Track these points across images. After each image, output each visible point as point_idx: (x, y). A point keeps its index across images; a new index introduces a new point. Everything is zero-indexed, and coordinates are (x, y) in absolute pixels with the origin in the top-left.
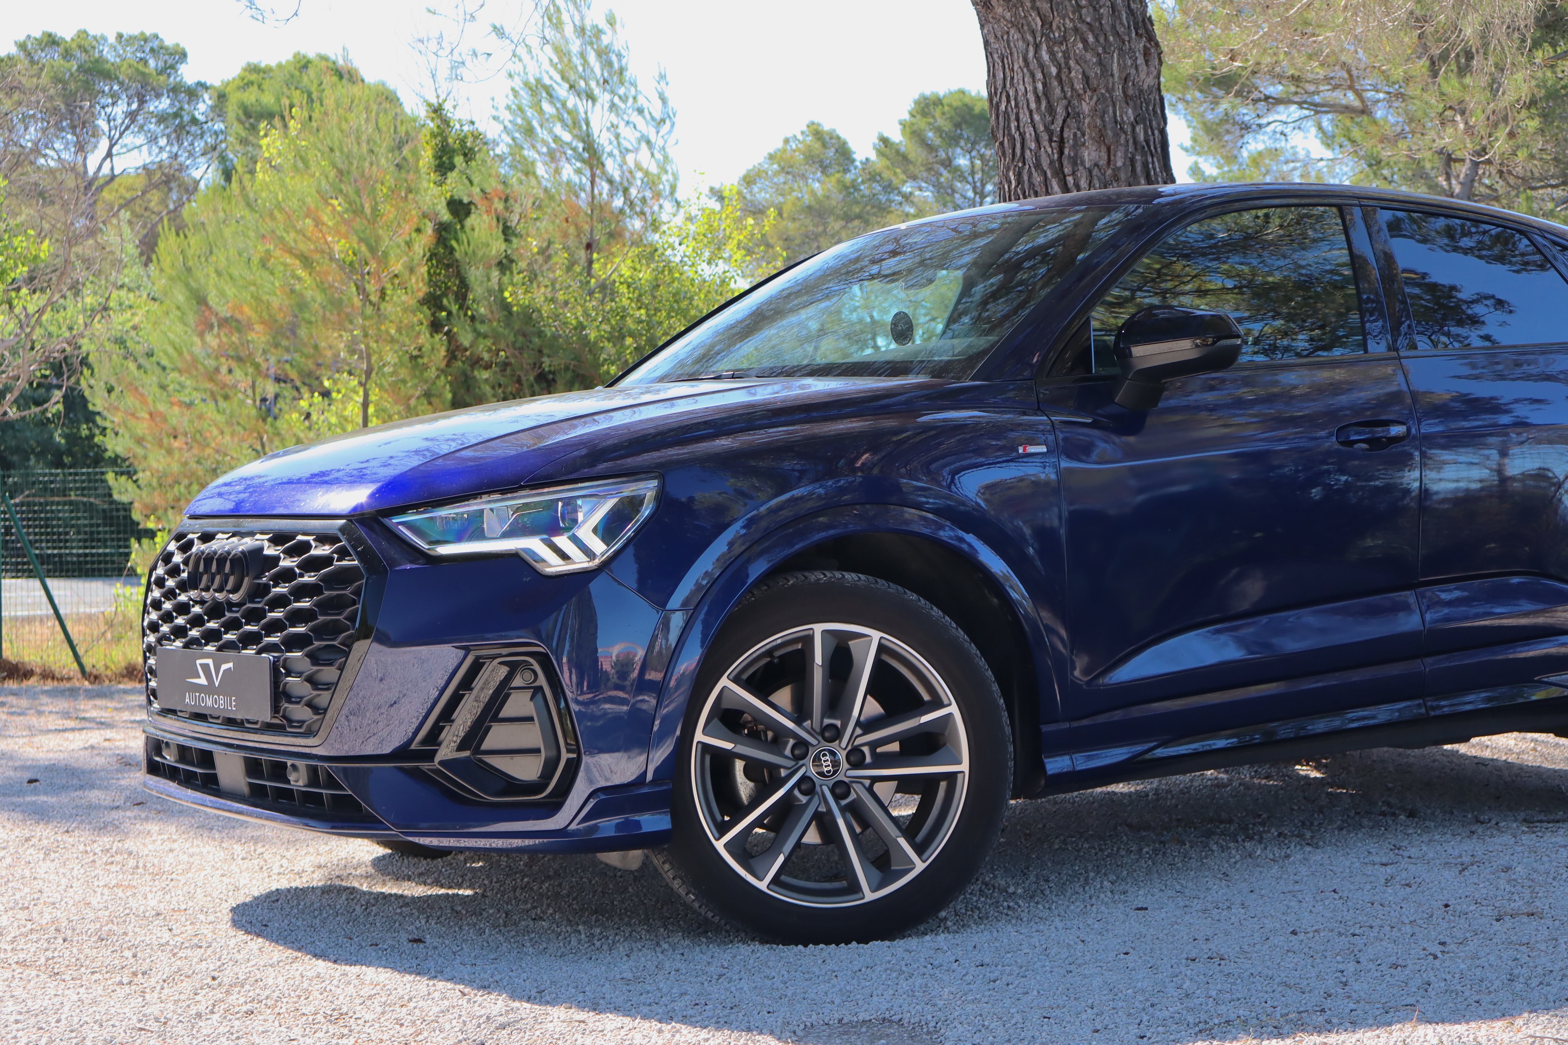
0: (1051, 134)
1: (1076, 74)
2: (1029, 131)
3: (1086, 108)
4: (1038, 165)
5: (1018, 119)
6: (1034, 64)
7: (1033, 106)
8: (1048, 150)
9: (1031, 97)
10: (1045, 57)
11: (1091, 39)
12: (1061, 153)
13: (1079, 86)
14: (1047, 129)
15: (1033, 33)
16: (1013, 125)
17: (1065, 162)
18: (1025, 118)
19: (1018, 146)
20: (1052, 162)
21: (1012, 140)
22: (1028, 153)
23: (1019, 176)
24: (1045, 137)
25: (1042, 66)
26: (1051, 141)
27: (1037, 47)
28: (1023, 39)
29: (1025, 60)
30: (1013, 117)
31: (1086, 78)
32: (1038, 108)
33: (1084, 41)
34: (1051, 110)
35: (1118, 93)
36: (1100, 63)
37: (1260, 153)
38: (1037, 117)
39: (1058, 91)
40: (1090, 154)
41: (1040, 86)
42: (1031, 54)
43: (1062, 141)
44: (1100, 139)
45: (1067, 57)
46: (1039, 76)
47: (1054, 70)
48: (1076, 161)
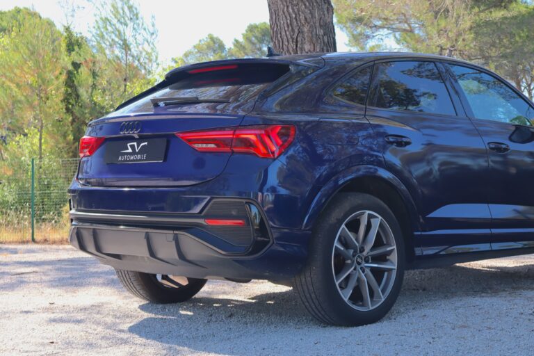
0: (293, 39)
1: (302, 17)
2: (285, 38)
3: (305, 30)
4: (288, 51)
5: (281, 33)
6: (287, 13)
7: (286, 29)
8: (292, 45)
9: (285, 25)
10: (291, 10)
11: (307, 4)
12: (297, 46)
13: (303, 22)
14: (291, 37)
16: (279, 36)
17: (298, 50)
18: (283, 33)
19: (281, 44)
20: (293, 50)
21: (279, 41)
22: (284, 46)
24: (291, 40)
25: (289, 14)
26: (293, 42)
27: (288, 7)
28: (283, 4)
29: (283, 11)
30: (279, 33)
31: (306, 19)
32: (288, 30)
33: (305, 5)
34: (293, 30)
35: (317, 24)
36: (311, 13)
37: (373, 46)
38: (288, 33)
39: (295, 23)
40: (307, 47)
41: (289, 21)
42: (285, 10)
43: (297, 42)
44: (311, 41)
45: (298, 11)
46: (288, 17)
47: (294, 16)
48: (302, 49)
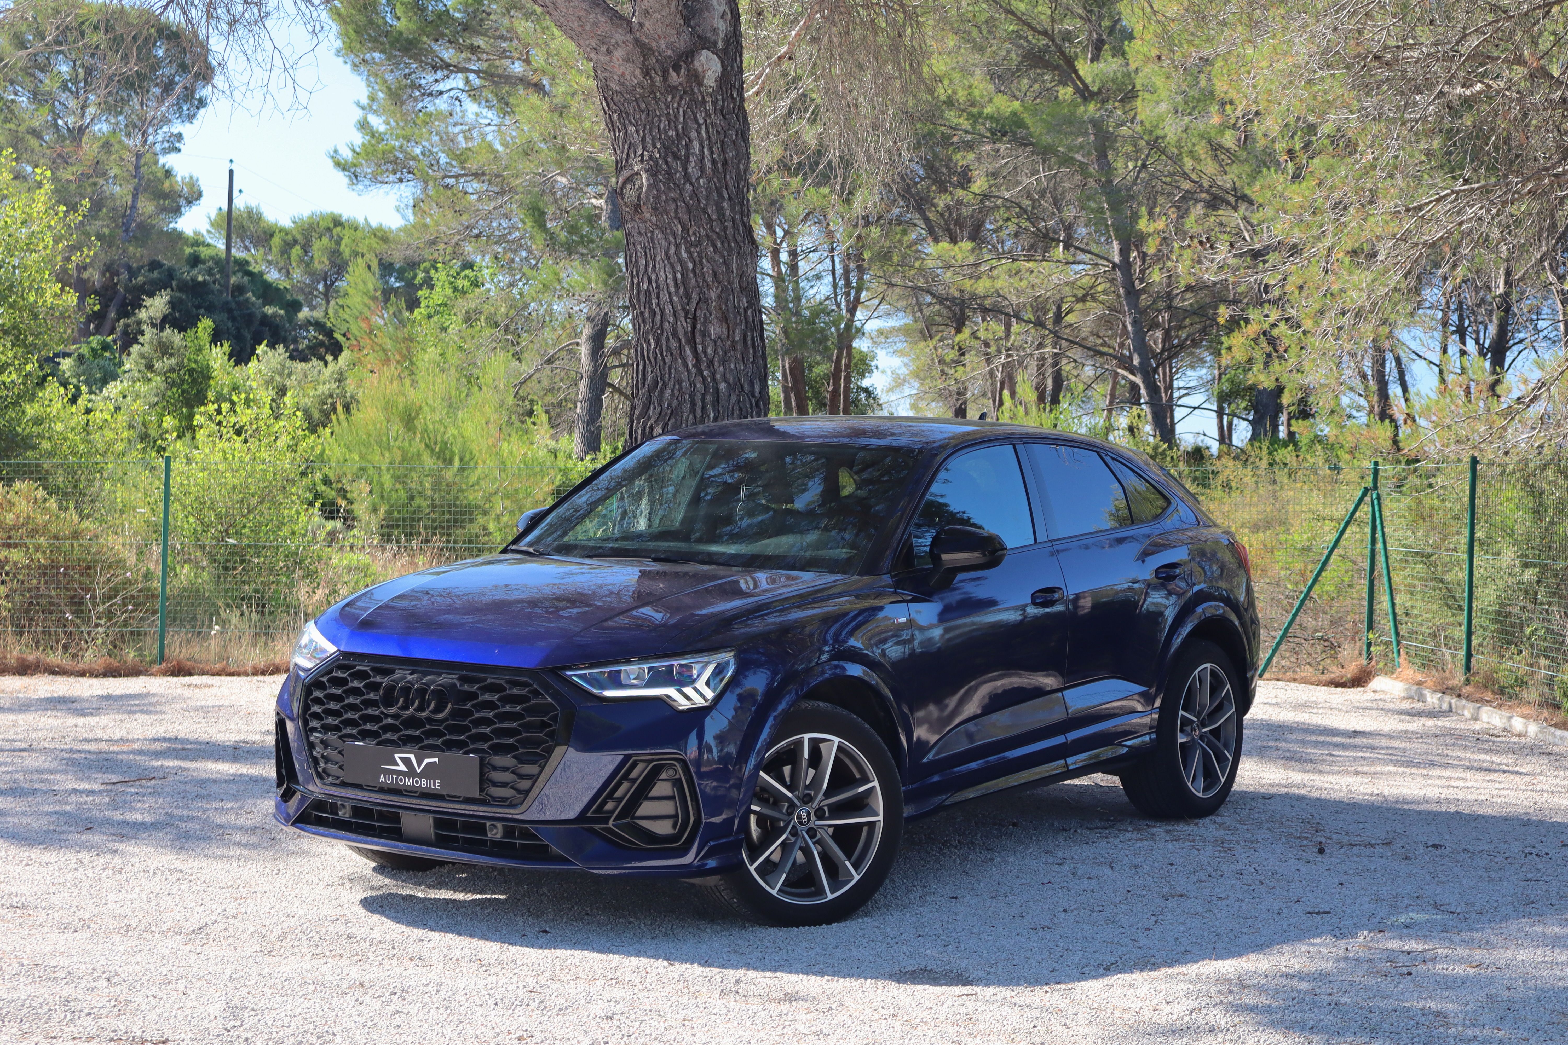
0: (686, 313)
1: (707, 269)
2: (668, 309)
3: (713, 295)
4: (675, 334)
5: (658, 297)
6: (674, 259)
7: (672, 289)
8: (684, 325)
9: (670, 282)
10: (684, 255)
11: (719, 245)
12: (694, 327)
13: (709, 279)
14: (683, 308)
15: (674, 236)
16: (654, 302)
17: (697, 335)
18: (665, 298)
19: (658, 318)
20: (686, 333)
21: (653, 313)
22: (666, 325)
23: (658, 341)
24: (681, 315)
25: (680, 260)
26: (686, 317)
27: (678, 246)
28: (666, 237)
29: (667, 254)
30: (654, 296)
31: (715, 273)
32: (677, 292)
33: (714, 246)
34: (688, 295)
35: (736, 285)
36: (725, 263)
38: (675, 299)
39: (693, 281)
40: (715, 329)
41: (679, 276)
42: (672, 251)
43: (695, 318)
44: (724, 318)
45: (701, 258)
46: (679, 268)
47: (691, 266)
48: (705, 334)
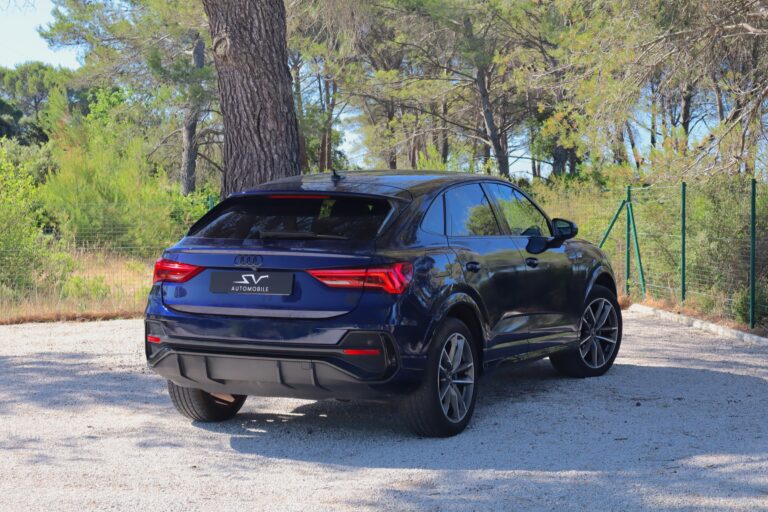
0: (254, 116)
1: (265, 91)
2: (244, 115)
3: (269, 106)
4: (248, 128)
5: (238, 108)
6: (246, 87)
7: (246, 103)
8: (253, 123)
9: (244, 99)
10: (252, 83)
11: (271, 77)
12: (258, 124)
13: (266, 97)
14: (252, 114)
15: (246, 73)
16: (236, 110)
17: (261, 128)
18: (242, 108)
19: (238, 119)
20: (254, 127)
21: (235, 117)
22: (243, 123)
23: (238, 132)
24: (251, 117)
25: (250, 87)
26: (254, 119)
27: (248, 79)
28: (241, 74)
29: (243, 85)
30: (235, 107)
31: (269, 93)
32: (248, 105)
33: (269, 79)
34: (254, 106)
35: (281, 100)
36: (274, 87)
38: (248, 109)
39: (257, 99)
40: (270, 125)
41: (249, 96)
42: (245, 81)
43: (259, 119)
44: (275, 118)
45: (261, 85)
46: (249, 91)
47: (256, 90)
48: (265, 127)
